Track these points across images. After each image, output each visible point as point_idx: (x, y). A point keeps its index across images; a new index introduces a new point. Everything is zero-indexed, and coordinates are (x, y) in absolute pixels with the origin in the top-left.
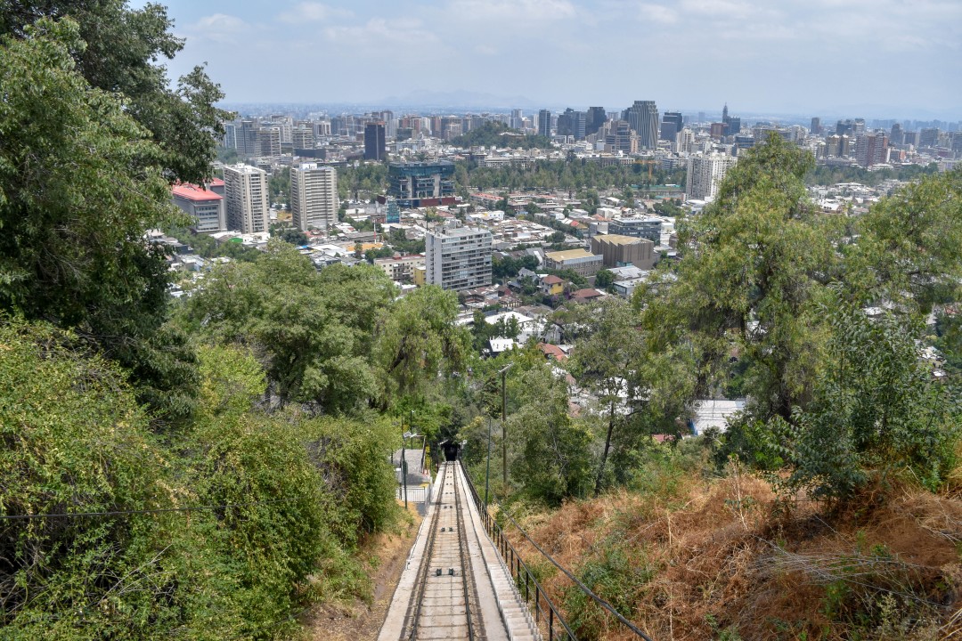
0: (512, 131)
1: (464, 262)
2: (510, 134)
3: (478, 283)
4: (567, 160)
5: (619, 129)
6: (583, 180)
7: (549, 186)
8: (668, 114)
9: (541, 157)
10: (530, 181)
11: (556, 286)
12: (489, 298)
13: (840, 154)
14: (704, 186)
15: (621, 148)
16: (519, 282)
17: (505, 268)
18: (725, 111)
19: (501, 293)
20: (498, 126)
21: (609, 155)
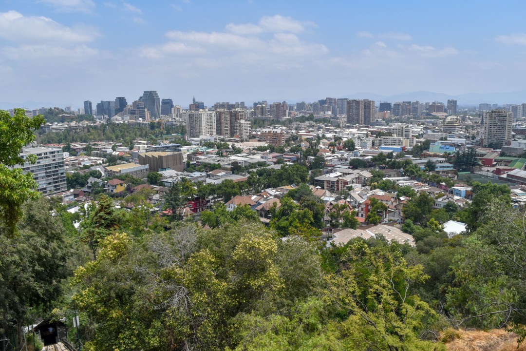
0: (67, 113)
1: (42, 174)
2: (66, 115)
3: (56, 190)
4: (107, 124)
5: (137, 105)
6: (120, 134)
8: (164, 100)
10: (84, 137)
11: (119, 187)
12: (67, 199)
13: (262, 114)
14: (198, 129)
15: (140, 117)
16: (89, 187)
17: (76, 180)
18: (194, 100)
19: (76, 195)
20: (57, 111)
21: (134, 121)
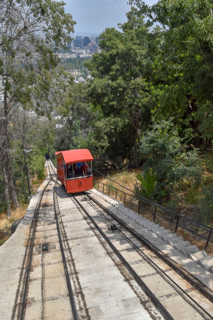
4: (77, 58)
5: (94, 46)
6: (82, 65)
7: (71, 68)
9: (68, 57)
